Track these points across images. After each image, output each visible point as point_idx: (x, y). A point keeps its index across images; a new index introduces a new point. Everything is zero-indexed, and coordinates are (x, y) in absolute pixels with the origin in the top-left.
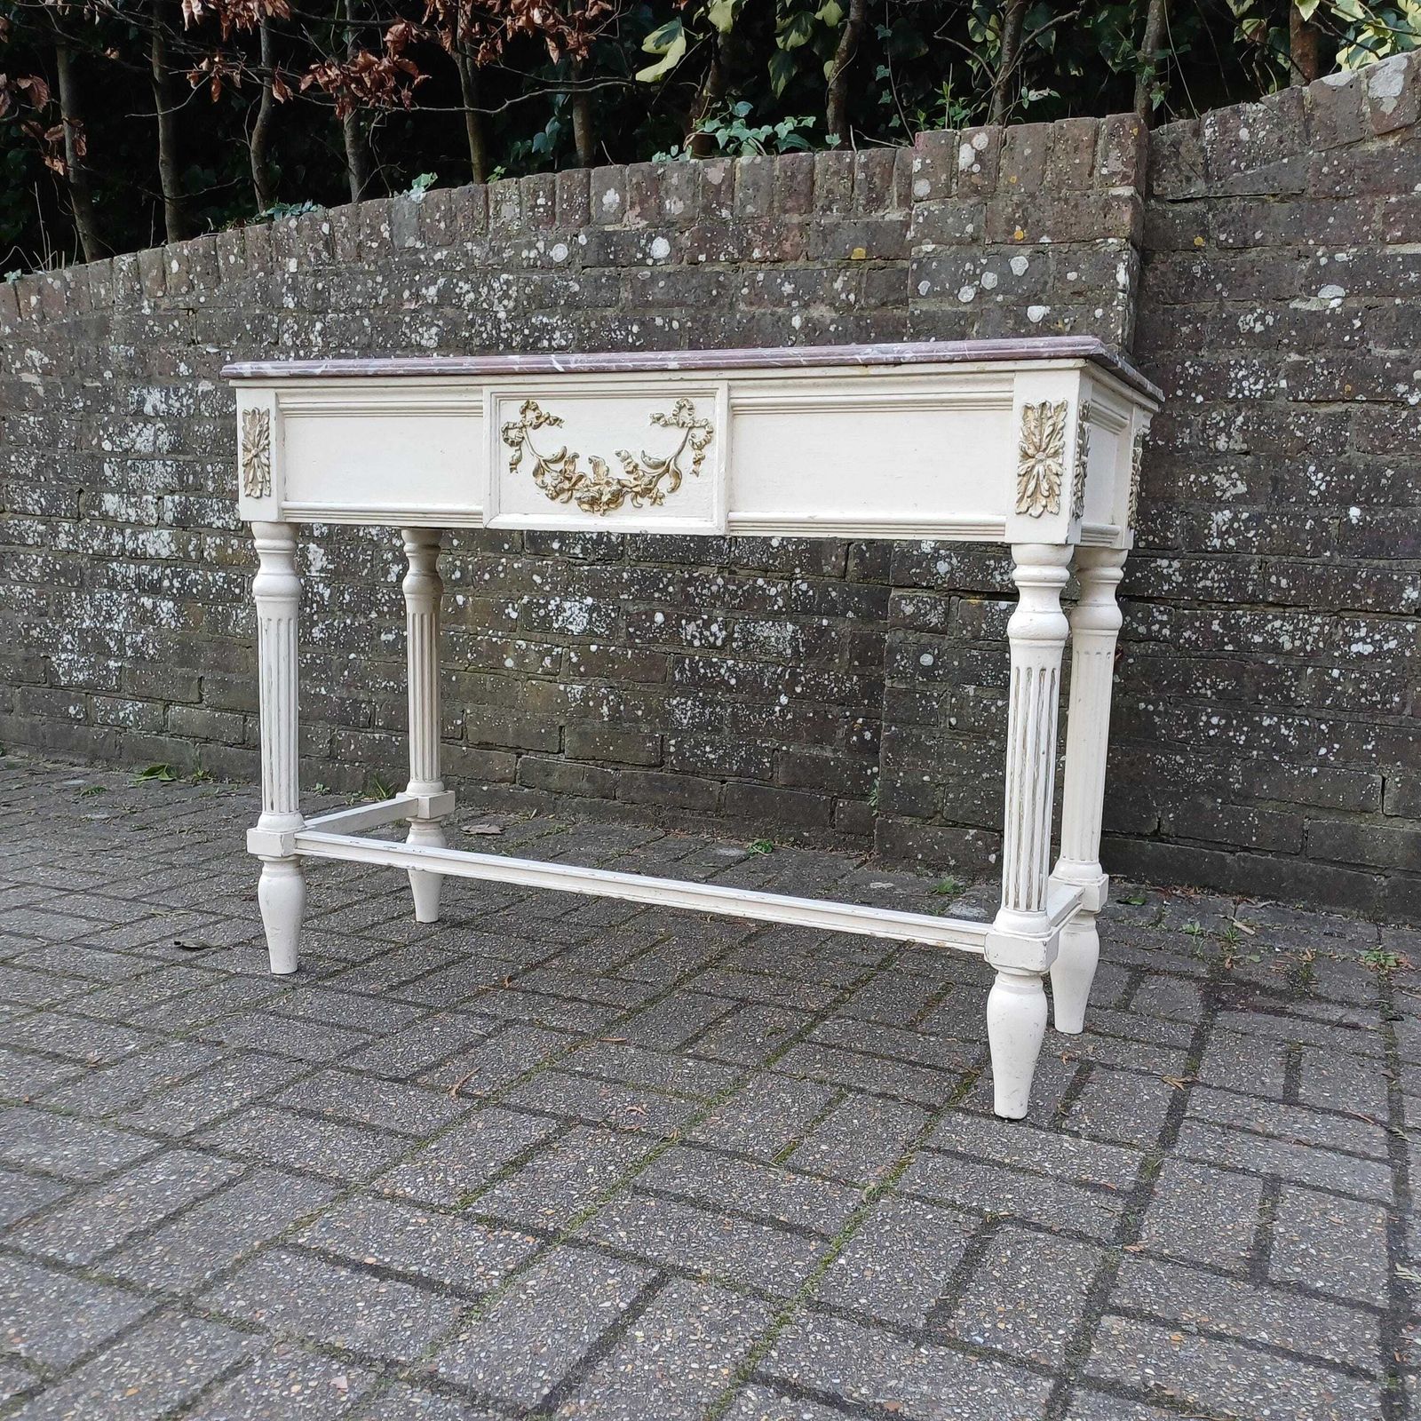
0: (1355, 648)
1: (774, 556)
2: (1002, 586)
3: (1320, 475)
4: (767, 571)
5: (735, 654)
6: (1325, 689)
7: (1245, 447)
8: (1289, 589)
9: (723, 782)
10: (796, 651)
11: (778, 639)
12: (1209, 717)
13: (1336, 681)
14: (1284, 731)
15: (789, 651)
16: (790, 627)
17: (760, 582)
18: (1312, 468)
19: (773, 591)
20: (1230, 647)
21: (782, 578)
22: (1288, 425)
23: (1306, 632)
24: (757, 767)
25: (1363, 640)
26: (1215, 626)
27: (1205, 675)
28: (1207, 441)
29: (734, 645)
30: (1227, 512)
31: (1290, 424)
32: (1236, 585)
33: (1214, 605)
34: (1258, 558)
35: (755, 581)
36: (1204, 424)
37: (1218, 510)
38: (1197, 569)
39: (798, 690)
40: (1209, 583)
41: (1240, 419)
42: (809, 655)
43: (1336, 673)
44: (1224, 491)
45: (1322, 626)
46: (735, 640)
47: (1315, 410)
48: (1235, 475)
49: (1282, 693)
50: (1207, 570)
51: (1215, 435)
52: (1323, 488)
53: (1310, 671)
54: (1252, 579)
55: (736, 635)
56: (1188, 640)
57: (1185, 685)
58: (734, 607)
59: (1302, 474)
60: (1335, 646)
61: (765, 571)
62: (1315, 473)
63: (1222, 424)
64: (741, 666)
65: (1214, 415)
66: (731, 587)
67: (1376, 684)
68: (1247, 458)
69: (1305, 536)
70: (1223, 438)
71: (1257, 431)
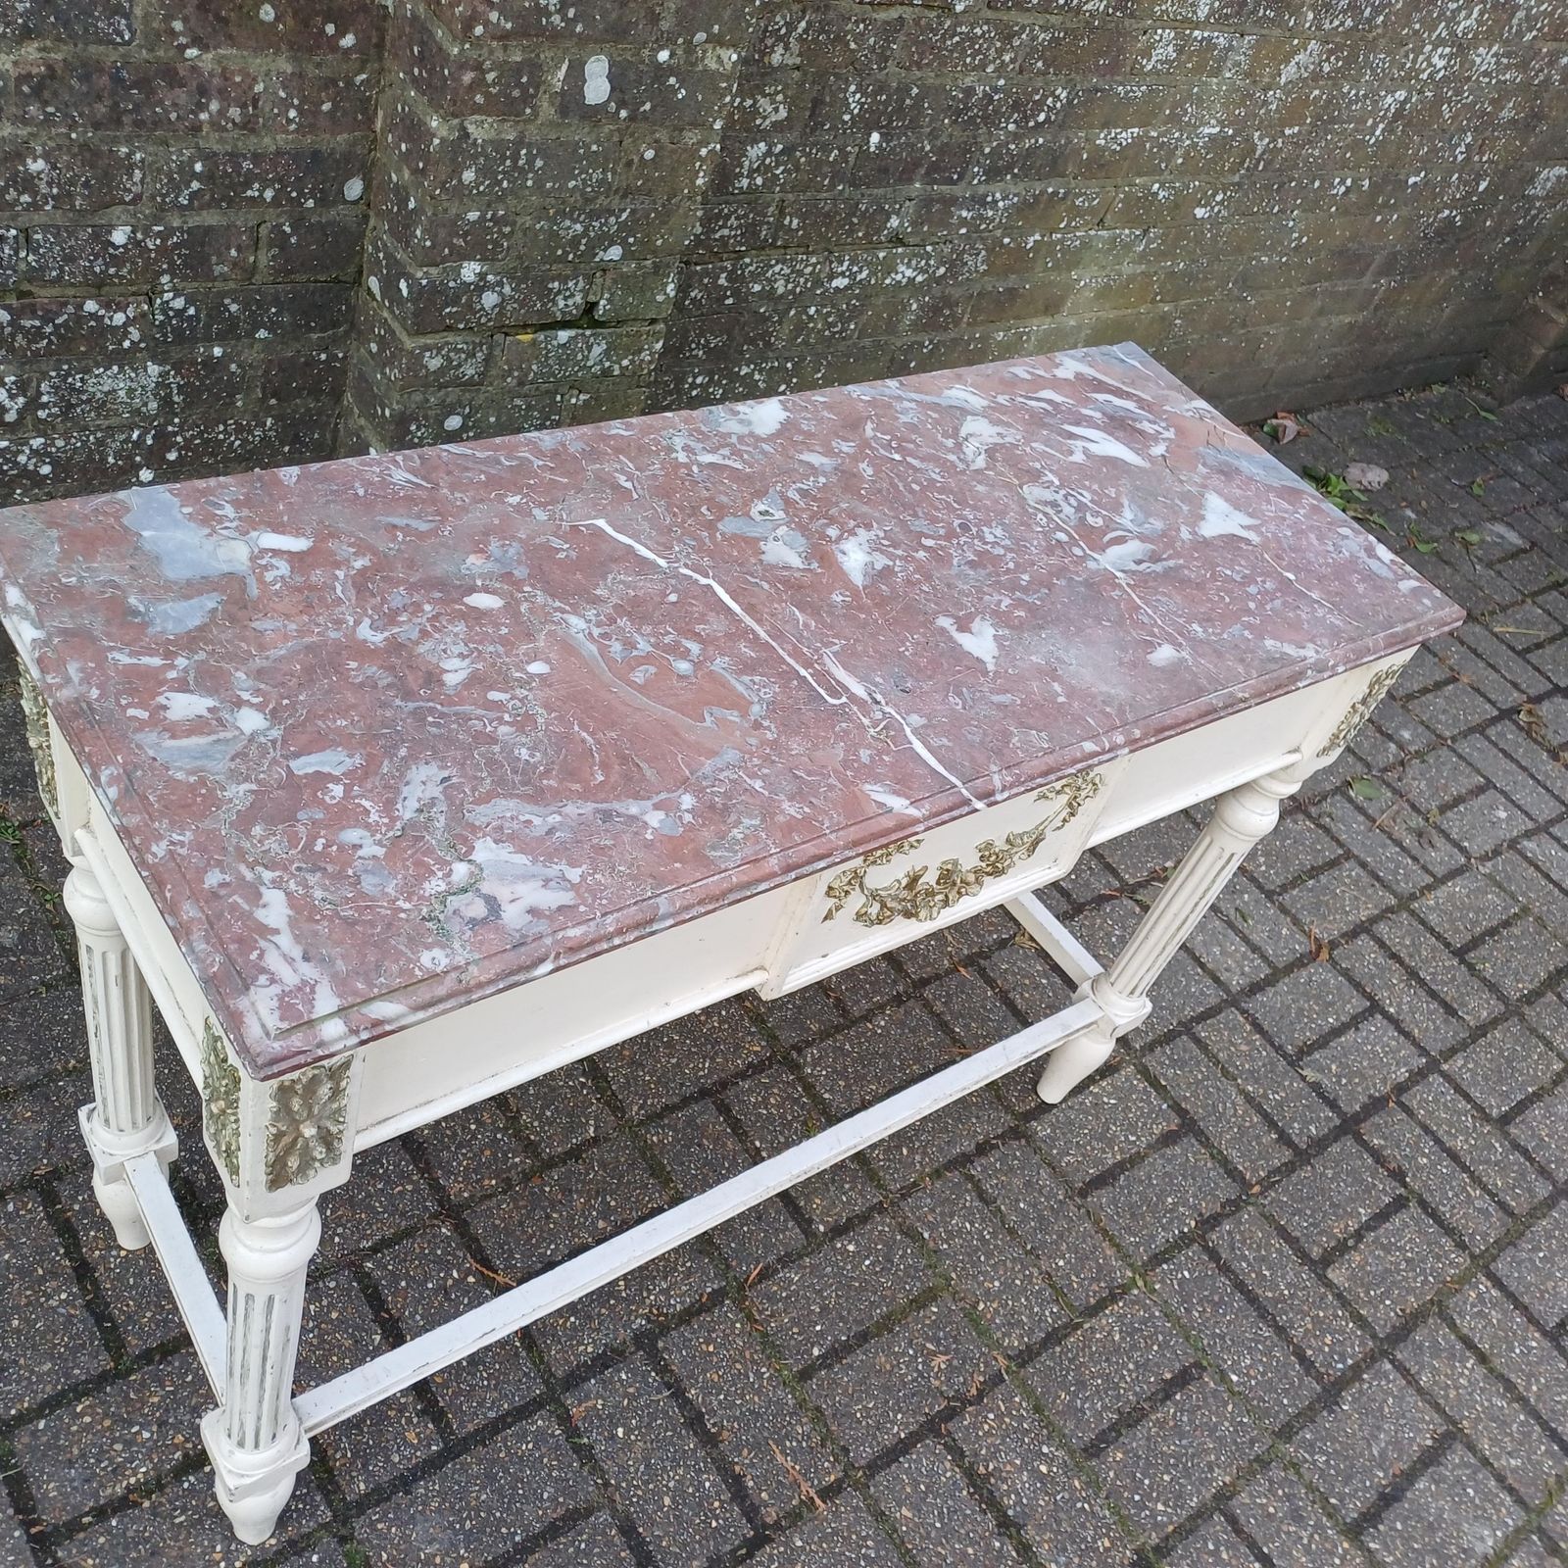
0: (835, 283)
1: (117, 261)
2: (563, 313)
3: (858, 96)
4: (99, 287)
5: (43, 428)
6: (800, 327)
7: (798, 61)
8: (797, 230)
10: (166, 403)
11: (130, 391)
12: (695, 378)
13: (810, 318)
14: (757, 377)
15: (153, 405)
16: (154, 369)
17: (91, 306)
18: (853, 88)
19: (119, 318)
20: (730, 301)
21: (134, 294)
22: (847, 33)
23: (800, 273)
25: (843, 274)
26: (722, 281)
27: (702, 334)
28: (763, 54)
29: (42, 414)
30: (762, 145)
31: (848, 32)
32: (750, 231)
33: (725, 256)
34: (777, 197)
35: (80, 307)
36: (766, 30)
37: (755, 142)
38: (719, 216)
39: (172, 456)
40: (726, 232)
41: (803, 24)
42: (188, 405)
43: (812, 310)
44: (765, 118)
45: (814, 265)
46: (44, 406)
47: (875, 15)
48: (780, 97)
49: (764, 340)
50: (727, 217)
51: (773, 46)
52: (856, 111)
53: (792, 313)
54: (768, 223)
55: (45, 399)
56: (694, 300)
57: (680, 350)
58: (36, 354)
59: (841, 96)
60: (818, 283)
61: (97, 286)
62: (854, 93)
63: (783, 31)
64: (60, 443)
65: (778, 18)
66: (27, 323)
67: (840, 315)
68: (796, 75)
69: (826, 169)
70: (780, 50)
71: (815, 40)
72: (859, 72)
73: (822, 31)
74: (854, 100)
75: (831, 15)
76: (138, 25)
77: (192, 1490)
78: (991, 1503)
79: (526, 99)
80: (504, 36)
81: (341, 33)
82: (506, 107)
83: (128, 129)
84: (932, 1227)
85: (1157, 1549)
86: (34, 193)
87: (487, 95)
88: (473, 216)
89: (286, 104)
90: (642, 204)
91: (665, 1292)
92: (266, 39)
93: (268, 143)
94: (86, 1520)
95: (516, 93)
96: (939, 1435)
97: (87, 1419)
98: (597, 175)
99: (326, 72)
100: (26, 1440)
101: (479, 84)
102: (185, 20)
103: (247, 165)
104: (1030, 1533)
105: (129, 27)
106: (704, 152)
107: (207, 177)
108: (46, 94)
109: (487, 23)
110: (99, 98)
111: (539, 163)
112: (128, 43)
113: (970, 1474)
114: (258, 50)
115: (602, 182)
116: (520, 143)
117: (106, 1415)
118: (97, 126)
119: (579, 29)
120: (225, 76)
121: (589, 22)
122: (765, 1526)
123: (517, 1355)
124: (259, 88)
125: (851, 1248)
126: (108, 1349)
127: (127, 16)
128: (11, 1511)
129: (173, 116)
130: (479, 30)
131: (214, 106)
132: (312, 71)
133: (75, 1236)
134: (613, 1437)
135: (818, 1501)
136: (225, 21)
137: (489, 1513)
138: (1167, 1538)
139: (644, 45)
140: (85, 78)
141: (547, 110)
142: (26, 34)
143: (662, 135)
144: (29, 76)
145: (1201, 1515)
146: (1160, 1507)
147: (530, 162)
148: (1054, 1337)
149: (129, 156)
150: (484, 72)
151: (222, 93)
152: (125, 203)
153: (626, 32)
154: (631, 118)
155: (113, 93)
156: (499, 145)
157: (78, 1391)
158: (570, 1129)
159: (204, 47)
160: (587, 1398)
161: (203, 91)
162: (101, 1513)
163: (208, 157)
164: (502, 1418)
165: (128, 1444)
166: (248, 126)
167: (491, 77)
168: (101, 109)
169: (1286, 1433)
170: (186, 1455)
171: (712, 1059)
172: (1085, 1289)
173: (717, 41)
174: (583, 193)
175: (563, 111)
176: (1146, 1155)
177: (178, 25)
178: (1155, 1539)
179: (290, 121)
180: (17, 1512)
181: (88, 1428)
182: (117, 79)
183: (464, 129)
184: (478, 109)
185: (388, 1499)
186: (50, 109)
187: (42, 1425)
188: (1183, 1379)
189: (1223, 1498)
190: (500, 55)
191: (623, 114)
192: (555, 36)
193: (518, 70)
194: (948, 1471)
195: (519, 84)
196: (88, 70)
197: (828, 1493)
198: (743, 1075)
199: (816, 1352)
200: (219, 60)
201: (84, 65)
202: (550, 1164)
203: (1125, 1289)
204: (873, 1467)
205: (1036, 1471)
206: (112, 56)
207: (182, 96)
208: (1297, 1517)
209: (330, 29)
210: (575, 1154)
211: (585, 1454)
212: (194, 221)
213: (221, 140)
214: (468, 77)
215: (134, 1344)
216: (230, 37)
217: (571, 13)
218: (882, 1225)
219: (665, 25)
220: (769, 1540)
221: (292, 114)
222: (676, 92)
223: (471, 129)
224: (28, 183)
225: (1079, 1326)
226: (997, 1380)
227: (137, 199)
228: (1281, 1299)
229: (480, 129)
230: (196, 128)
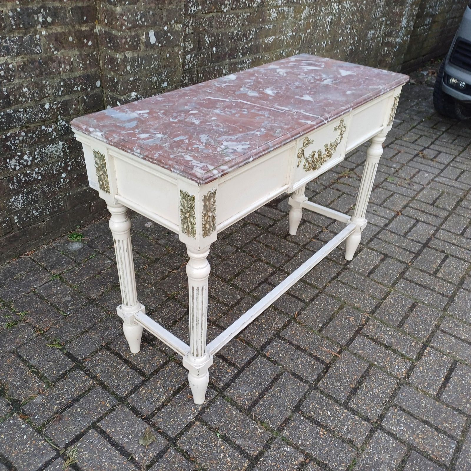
1: (47, 113)
3: (208, 38)
4: (44, 122)
5: (37, 165)
7: (192, 31)
8: (202, 77)
9: (43, 221)
10: (65, 152)
11: (56, 151)
15: (62, 154)
16: (61, 143)
17: (43, 127)
18: (206, 36)
19: (50, 130)
21: (53, 122)
22: (201, 22)
24: (58, 208)
28: (184, 30)
29: (36, 161)
30: (189, 55)
32: (192, 79)
34: (196, 69)
35: (41, 128)
36: (183, 24)
37: (187, 55)
39: (69, 168)
40: (186, 81)
41: (191, 22)
42: (70, 152)
44: (188, 48)
46: (37, 159)
47: (207, 16)
48: (190, 42)
50: (185, 77)
52: (208, 43)
54: (195, 77)
55: (36, 156)
58: (32, 143)
59: (204, 39)
61: (44, 121)
63: (187, 24)
64: (42, 169)
65: (185, 21)
66: (29, 135)
68: (192, 35)
69: (205, 59)
70: (187, 29)
71: (195, 25)
72: (206, 32)
73: (196, 22)
74: (207, 40)
75: (197, 18)
76: (42, 47)
77: (179, 398)
78: (381, 344)
79: (138, 45)
80: (129, 28)
81: (88, 42)
82: (134, 48)
83: (44, 76)
84: (335, 293)
85: (427, 341)
86: (26, 98)
87: (129, 45)
88: (131, 79)
89: (79, 63)
90: (169, 69)
91: (276, 324)
92: (72, 46)
93: (77, 74)
94: (155, 412)
95: (135, 43)
96: (360, 334)
97: (144, 391)
98: (157, 63)
99: (86, 53)
100: (131, 400)
101: (126, 42)
102: (53, 44)
103: (73, 81)
104: (394, 347)
105: (40, 48)
106: (180, 53)
107: (64, 86)
108: (24, 70)
109: (125, 26)
110: (37, 69)
111: (144, 62)
112: (41, 53)
113: (372, 339)
114: (70, 49)
115: (159, 65)
116: (138, 57)
117: (149, 389)
118: (37, 76)
119: (146, 24)
120: (64, 58)
121: (148, 22)
122: (327, 364)
123: (246, 347)
124: (72, 59)
125: (317, 302)
126: (141, 375)
127: (39, 45)
128: (135, 415)
129: (54, 70)
130: (124, 28)
131: (63, 66)
132: (83, 53)
133: (120, 354)
134: (279, 357)
135: (338, 355)
136: (61, 43)
137: (257, 380)
138: (428, 338)
139: (161, 26)
140: (33, 64)
141: (143, 47)
142: (18, 54)
143: (170, 50)
144: (20, 66)
145: (433, 332)
146: (423, 333)
147: (142, 62)
148: (377, 307)
149: (46, 83)
150: (127, 39)
151: (64, 62)
152: (46, 97)
153: (156, 23)
154: (162, 46)
155: (40, 67)
156: (134, 58)
157: (138, 386)
158: (234, 298)
159: (58, 51)
160: (268, 350)
161: (60, 63)
162: (159, 409)
163: (64, 80)
164: (250, 360)
165: (158, 393)
166: (71, 70)
167: (128, 40)
168: (38, 71)
169: (445, 310)
170: (174, 391)
171: (261, 274)
172: (379, 294)
173: (176, 22)
174: (155, 69)
175: (146, 47)
176: (379, 265)
177: (51, 46)
178: (425, 340)
179: (81, 67)
180: (137, 415)
181: (145, 393)
182: (40, 63)
183: (125, 55)
184: (127, 49)
185: (230, 385)
186: (26, 74)
187: (133, 396)
188: (414, 306)
189: (437, 327)
190: (129, 34)
191: (160, 45)
192: (141, 27)
193: (134, 37)
194: (366, 340)
195: (135, 41)
196: (33, 61)
197: (340, 352)
198: (271, 276)
199: (320, 326)
200: (62, 54)
201: (32, 60)
202: (232, 307)
203: (389, 292)
204: (348, 345)
205: (388, 335)
206: (38, 57)
207: (55, 64)
208: (458, 326)
209: (85, 41)
210: (238, 303)
211: (274, 362)
212: (63, 99)
213: (66, 75)
214: (123, 41)
215: (148, 373)
216: (63, 47)
217: (143, 20)
218: (322, 296)
219: (164, 20)
220: (330, 367)
221: (81, 65)
222: (170, 37)
223: (127, 55)
224: (23, 95)
225: (382, 303)
226: (368, 319)
227: (49, 95)
228: (428, 284)
229: (129, 55)
230: (60, 73)
